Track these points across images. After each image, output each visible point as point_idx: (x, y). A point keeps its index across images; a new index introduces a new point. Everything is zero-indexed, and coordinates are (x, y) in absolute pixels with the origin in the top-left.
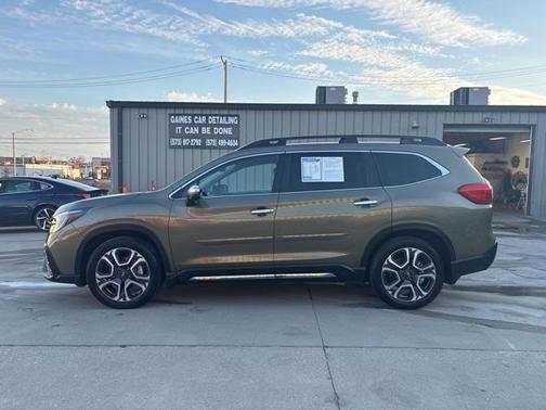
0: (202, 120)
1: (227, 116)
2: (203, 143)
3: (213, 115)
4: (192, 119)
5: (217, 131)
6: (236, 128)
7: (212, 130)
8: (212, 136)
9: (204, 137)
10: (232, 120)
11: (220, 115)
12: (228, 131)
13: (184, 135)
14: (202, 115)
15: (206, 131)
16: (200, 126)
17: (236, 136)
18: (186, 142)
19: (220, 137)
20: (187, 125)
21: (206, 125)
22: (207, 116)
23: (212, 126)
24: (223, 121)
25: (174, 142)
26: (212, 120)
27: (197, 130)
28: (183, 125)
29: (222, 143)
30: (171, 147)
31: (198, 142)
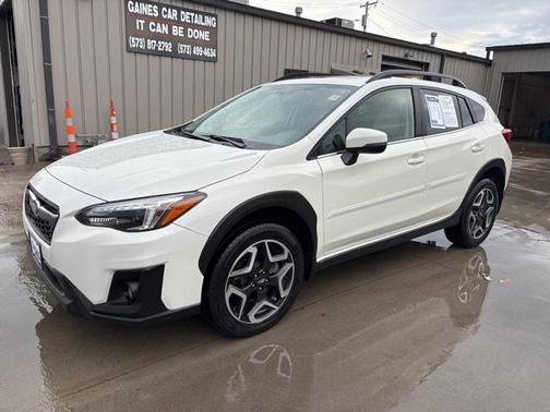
0: (172, 15)
1: (204, 14)
2: (175, 48)
3: (186, 10)
4: (160, 11)
5: (192, 33)
6: (213, 31)
7: (185, 32)
8: (185, 40)
9: (175, 40)
10: (209, 21)
11: (195, 12)
12: (204, 36)
13: (148, 35)
14: (172, 8)
15: (177, 31)
16: (170, 23)
17: (213, 44)
18: (151, 44)
19: (195, 42)
20: (153, 19)
21: (178, 22)
22: (179, 10)
23: (186, 26)
24: (198, 20)
25: (135, 42)
26: (186, 17)
27: (165, 29)
28: (148, 19)
29: (198, 51)
30: (129, 50)
31: (168, 47)
